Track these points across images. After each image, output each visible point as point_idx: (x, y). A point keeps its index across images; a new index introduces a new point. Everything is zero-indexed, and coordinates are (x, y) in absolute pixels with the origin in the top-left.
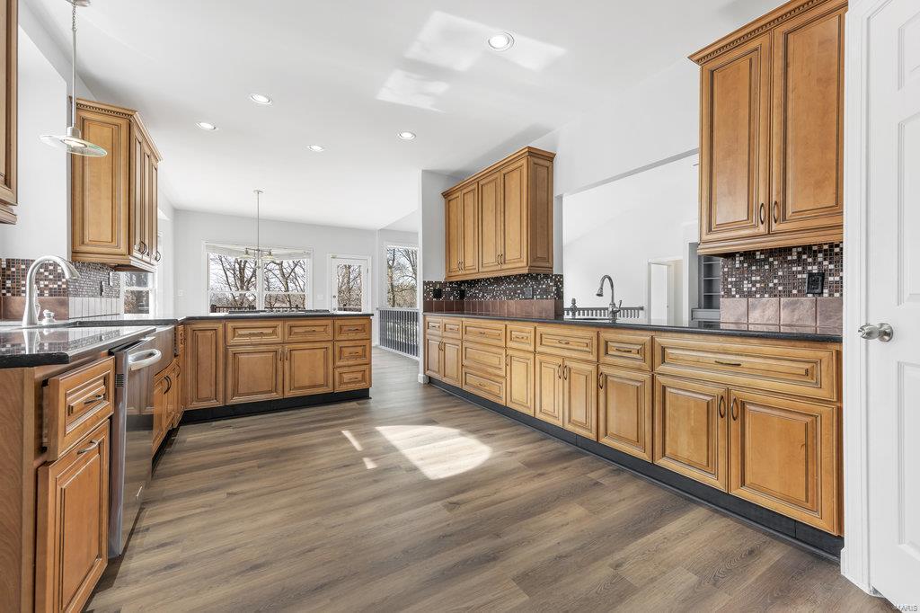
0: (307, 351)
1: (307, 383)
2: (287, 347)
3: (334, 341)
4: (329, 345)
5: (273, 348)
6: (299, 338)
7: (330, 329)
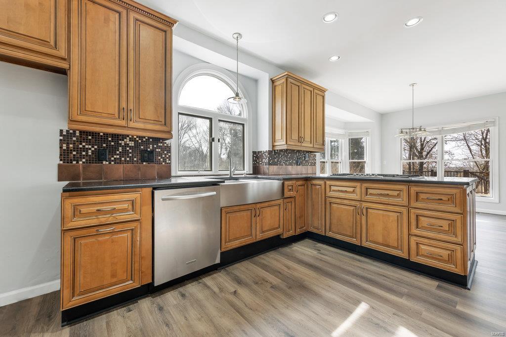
0: (381, 212)
1: (380, 240)
2: (365, 205)
3: (408, 207)
4: (404, 210)
5: (353, 203)
6: (374, 198)
7: (405, 195)
